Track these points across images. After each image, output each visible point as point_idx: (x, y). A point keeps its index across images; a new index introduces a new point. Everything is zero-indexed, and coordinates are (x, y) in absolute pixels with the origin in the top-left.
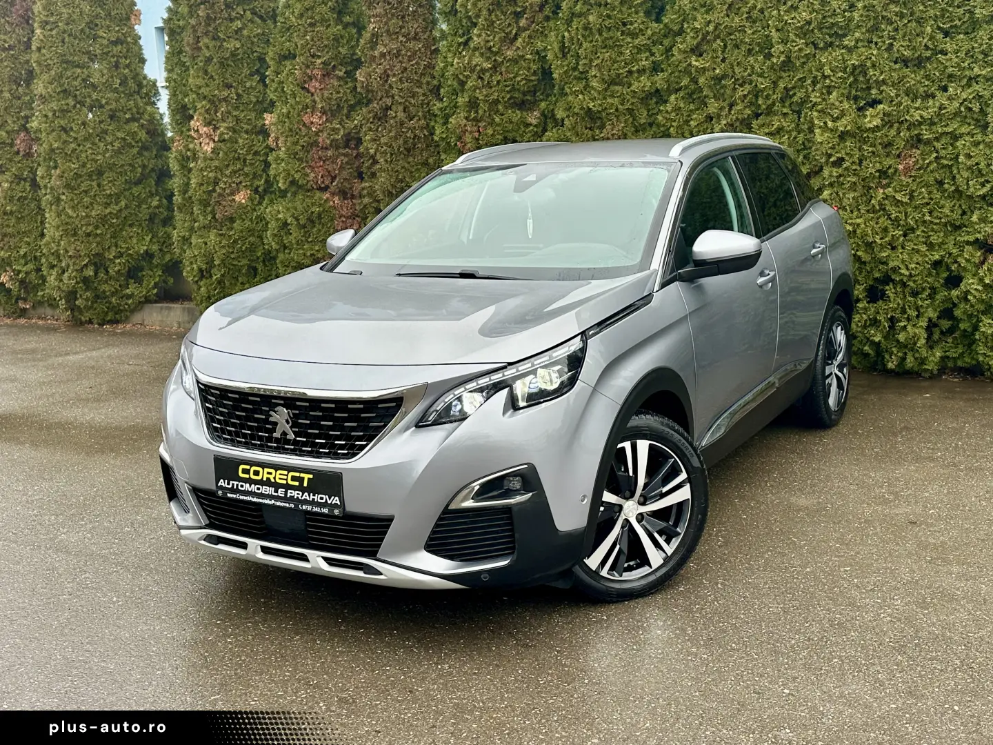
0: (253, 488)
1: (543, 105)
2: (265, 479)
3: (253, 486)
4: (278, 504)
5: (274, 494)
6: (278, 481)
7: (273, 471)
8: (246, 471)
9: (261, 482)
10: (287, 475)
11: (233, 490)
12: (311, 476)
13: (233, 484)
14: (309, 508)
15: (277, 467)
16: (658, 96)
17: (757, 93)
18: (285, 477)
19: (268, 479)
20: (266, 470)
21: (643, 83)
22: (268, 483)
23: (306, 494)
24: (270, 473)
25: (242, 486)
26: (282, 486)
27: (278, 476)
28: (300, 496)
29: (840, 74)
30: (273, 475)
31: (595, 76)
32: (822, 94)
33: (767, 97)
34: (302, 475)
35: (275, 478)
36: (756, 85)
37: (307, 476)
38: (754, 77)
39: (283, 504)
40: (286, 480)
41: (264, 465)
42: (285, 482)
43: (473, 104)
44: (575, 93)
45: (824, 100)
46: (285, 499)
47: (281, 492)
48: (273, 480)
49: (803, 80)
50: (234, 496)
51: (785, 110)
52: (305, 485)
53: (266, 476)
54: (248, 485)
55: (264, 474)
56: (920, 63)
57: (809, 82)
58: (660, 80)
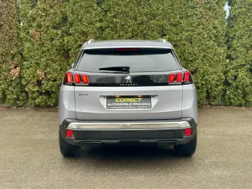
1: (63, 28)
16: (102, 29)
17: (133, 30)
21: (98, 25)
31: (85, 21)
32: (151, 32)
43: (39, 26)
44: (78, 26)
56: (175, 26)
58: (103, 24)
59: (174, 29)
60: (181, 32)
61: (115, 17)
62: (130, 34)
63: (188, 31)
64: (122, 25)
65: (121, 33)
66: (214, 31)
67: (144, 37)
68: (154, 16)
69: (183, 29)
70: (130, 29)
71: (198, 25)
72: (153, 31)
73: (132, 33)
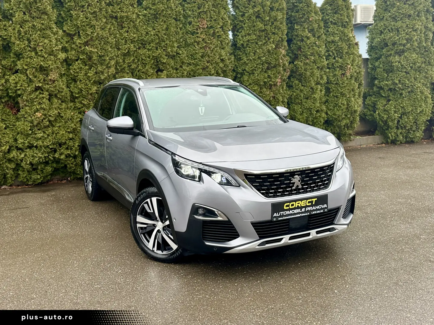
0: (291, 212)
2: (296, 207)
3: (291, 211)
4: (302, 215)
5: (300, 211)
6: (302, 205)
7: (300, 202)
8: (287, 206)
9: (295, 208)
10: (306, 202)
11: (280, 216)
12: (316, 199)
13: (281, 214)
14: (315, 212)
15: (301, 200)
17: (117, 63)
18: (305, 203)
19: (298, 206)
20: (297, 202)
21: (62, 56)
22: (298, 208)
23: (314, 207)
24: (299, 203)
25: (285, 213)
26: (303, 207)
27: (302, 204)
28: (311, 209)
29: (148, 59)
30: (300, 204)
31: (42, 50)
32: (142, 66)
33: (121, 66)
34: (313, 200)
35: (301, 205)
36: (117, 61)
37: (314, 200)
38: (115, 57)
39: (304, 214)
40: (306, 204)
41: (295, 201)
42: (305, 205)
45: (143, 68)
46: (305, 212)
47: (303, 210)
48: (300, 206)
49: (134, 60)
50: (282, 218)
51: (128, 72)
52: (314, 203)
53: (297, 205)
54: (288, 211)
55: (296, 204)
57: (136, 61)
59: (172, 62)
60: (181, 67)
61: (86, 44)
62: (112, 70)
63: (190, 64)
64: (100, 56)
65: (100, 69)
66: (221, 65)
67: (132, 73)
68: (143, 44)
69: (183, 63)
70: (113, 62)
71: (202, 57)
72: (145, 65)
73: (116, 69)
